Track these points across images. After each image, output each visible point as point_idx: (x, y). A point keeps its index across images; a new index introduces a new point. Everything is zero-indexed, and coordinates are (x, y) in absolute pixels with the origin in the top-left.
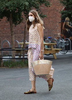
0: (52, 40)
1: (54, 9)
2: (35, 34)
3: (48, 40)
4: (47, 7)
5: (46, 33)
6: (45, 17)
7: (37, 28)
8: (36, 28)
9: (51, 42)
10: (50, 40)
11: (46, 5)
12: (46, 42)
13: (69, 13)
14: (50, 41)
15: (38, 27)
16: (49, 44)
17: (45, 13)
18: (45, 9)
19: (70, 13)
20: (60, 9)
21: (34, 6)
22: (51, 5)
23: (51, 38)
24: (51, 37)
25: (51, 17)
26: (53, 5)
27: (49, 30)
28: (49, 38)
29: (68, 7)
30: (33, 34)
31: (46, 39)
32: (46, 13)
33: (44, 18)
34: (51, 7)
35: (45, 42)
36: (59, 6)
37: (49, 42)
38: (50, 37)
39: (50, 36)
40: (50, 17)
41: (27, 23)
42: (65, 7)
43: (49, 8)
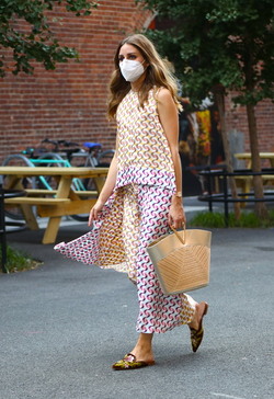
0: (104, 157)
1: (109, 23)
2: (147, 130)
3: (85, 158)
4: (78, 15)
5: (75, 126)
6: (71, 56)
7: (154, 108)
8: (151, 105)
9: (99, 165)
10: (95, 156)
11: (73, 9)
12: (79, 163)
13: (169, 39)
14: (94, 162)
15: (158, 102)
16: (90, 174)
17: (69, 41)
18: (71, 26)
19: (175, 40)
20: (133, 24)
21: (21, 14)
22: (96, 6)
23: (99, 147)
24: (98, 143)
25: (94, 57)
26: (102, 8)
27: (90, 112)
28: (91, 150)
29: (166, 16)
30: (139, 130)
31: (77, 151)
32: (76, 41)
33: (66, 61)
34: (97, 17)
35: (73, 165)
36: (129, 10)
37: (89, 165)
38: (92, 144)
39: (95, 140)
40: (91, 57)
41: (113, 85)
42: (156, 17)
43: (88, 23)
